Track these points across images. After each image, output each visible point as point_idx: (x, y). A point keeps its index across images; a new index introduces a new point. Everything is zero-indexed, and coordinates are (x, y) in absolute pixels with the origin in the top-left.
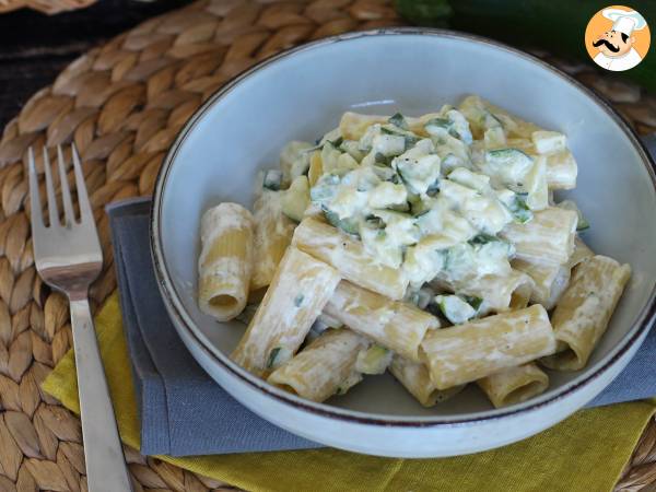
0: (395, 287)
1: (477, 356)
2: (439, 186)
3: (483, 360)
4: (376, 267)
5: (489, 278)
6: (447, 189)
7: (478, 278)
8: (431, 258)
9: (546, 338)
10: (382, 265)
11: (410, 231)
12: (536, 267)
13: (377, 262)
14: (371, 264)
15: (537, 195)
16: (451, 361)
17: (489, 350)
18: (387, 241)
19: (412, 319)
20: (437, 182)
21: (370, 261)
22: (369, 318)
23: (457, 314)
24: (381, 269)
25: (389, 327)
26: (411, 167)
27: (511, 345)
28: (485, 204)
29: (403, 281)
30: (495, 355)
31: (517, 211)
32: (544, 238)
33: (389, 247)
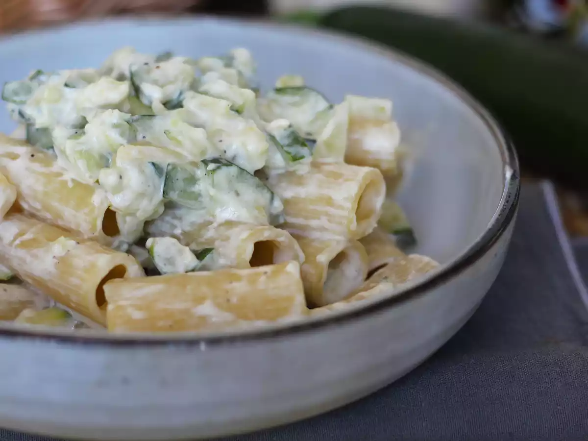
0: (86, 210)
1: (178, 305)
2: (182, 97)
3: (187, 312)
4: (66, 182)
5: (229, 224)
6: (191, 102)
7: (215, 225)
8: (142, 172)
9: (290, 299)
10: (73, 180)
11: (115, 126)
12: (313, 240)
13: (68, 177)
14: (60, 179)
15: (329, 145)
16: (139, 308)
17: (200, 300)
18: (83, 139)
19: (97, 252)
20: (181, 94)
21: (60, 174)
22: (39, 252)
23: (170, 261)
24: (70, 185)
25: (63, 262)
26: (148, 72)
27: (234, 300)
28: (240, 124)
29: (98, 202)
30: (206, 309)
31: (289, 145)
32: (326, 192)
33: (84, 148)
